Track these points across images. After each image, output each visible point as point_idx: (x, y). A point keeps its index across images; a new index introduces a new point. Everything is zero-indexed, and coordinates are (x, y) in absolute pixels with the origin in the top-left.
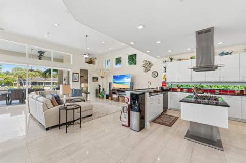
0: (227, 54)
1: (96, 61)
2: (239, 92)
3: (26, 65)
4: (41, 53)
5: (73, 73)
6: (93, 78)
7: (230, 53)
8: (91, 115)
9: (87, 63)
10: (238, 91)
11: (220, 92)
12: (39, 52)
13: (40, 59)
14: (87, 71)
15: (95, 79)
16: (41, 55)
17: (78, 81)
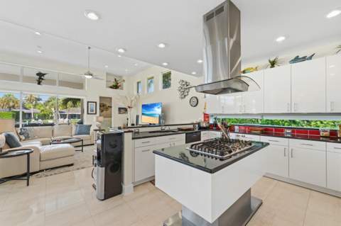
0: (304, 59)
1: (125, 85)
2: (327, 134)
3: (19, 92)
4: (41, 75)
5: (88, 102)
6: (120, 109)
7: (310, 58)
8: (72, 165)
9: (111, 87)
10: (325, 131)
11: (293, 132)
12: (38, 74)
13: (39, 83)
14: (111, 98)
15: (123, 110)
16: (40, 78)
17: (96, 113)
